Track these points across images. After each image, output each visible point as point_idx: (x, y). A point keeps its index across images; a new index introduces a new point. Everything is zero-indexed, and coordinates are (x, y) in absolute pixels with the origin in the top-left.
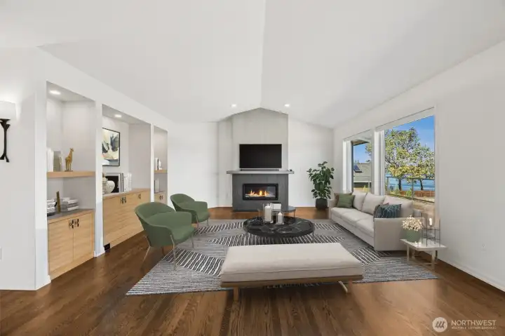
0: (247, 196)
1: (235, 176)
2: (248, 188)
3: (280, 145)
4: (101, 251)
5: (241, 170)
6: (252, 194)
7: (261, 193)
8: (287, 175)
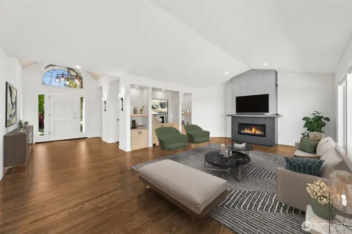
0: (242, 132)
1: (233, 117)
2: (242, 126)
3: (268, 95)
4: (151, 145)
5: (237, 114)
6: (246, 131)
7: (253, 130)
8: (274, 118)
